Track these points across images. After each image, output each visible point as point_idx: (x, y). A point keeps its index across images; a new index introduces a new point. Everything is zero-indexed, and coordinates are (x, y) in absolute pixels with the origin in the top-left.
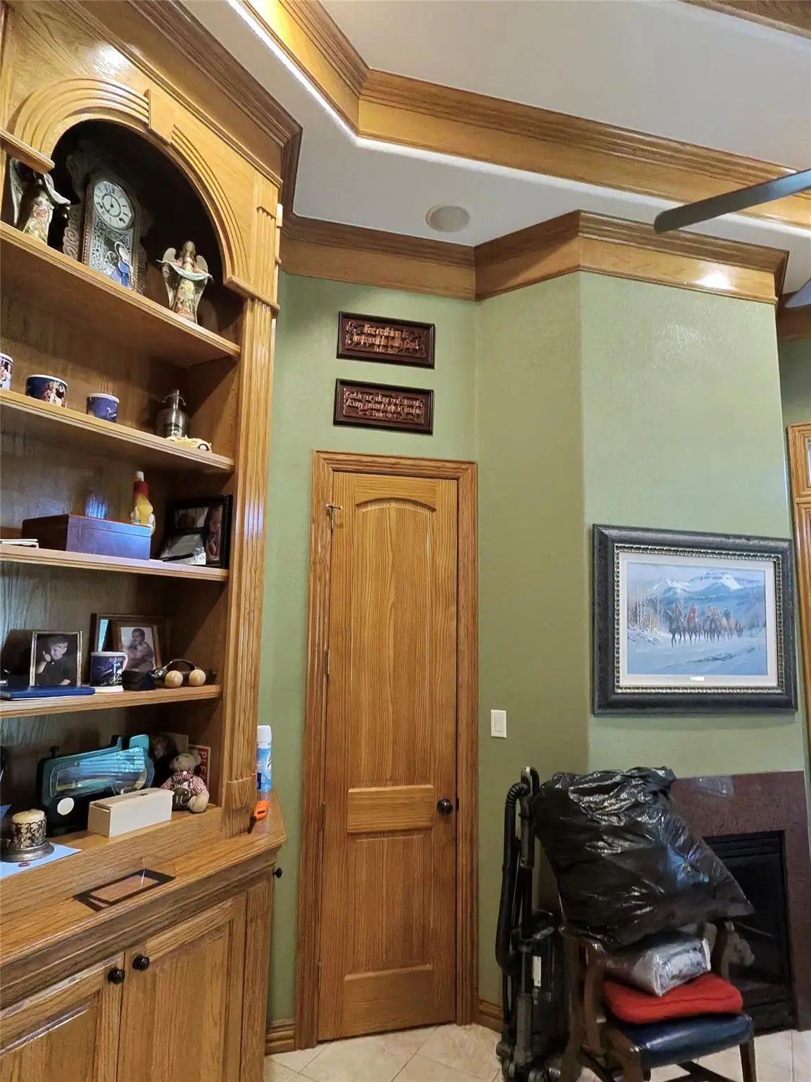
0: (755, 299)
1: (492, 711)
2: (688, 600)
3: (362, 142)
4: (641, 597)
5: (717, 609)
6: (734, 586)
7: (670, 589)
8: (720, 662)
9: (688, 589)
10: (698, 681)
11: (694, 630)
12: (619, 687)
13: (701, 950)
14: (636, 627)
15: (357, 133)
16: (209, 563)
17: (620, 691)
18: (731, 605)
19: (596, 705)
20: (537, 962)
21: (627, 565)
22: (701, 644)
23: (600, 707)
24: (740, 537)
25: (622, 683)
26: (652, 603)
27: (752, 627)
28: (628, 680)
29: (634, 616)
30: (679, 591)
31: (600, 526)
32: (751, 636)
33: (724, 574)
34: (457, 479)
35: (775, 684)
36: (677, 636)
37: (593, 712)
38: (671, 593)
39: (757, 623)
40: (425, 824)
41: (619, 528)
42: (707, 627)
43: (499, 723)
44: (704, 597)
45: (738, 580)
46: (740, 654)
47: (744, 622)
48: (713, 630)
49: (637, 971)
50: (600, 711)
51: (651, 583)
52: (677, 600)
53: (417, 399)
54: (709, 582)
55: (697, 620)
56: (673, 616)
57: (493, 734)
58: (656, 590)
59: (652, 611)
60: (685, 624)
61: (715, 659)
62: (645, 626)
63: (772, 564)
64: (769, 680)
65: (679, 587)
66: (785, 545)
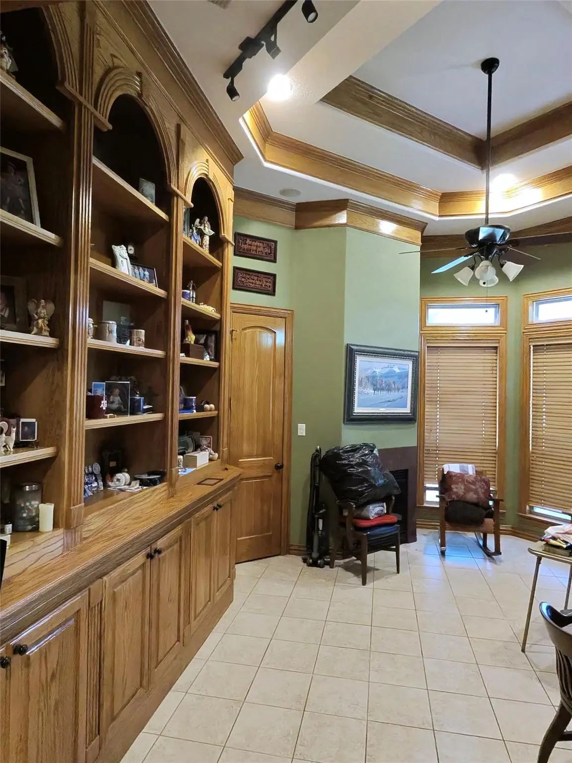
0: (413, 243)
1: (299, 425)
2: (381, 376)
3: (267, 165)
4: (363, 376)
5: (391, 380)
6: (398, 371)
7: (375, 372)
8: (391, 403)
9: (381, 372)
10: (382, 410)
11: (382, 389)
12: (354, 413)
13: (383, 506)
14: (361, 388)
15: (265, 160)
16: (211, 360)
17: (354, 414)
18: (395, 379)
19: (345, 420)
20: (321, 521)
21: (360, 361)
22: (384, 395)
23: (347, 421)
24: (401, 350)
25: (355, 411)
26: (368, 378)
27: (403, 388)
28: (358, 410)
29: (360, 384)
30: (377, 373)
31: (350, 344)
32: (402, 392)
33: (394, 366)
34: (285, 318)
35: (409, 412)
36: (376, 392)
37: (344, 422)
38: (375, 373)
39: (404, 387)
40: (269, 474)
41: (357, 345)
42: (387, 388)
43: (302, 429)
44: (387, 376)
45: (399, 368)
46: (398, 399)
47: (400, 387)
48: (389, 390)
49: (364, 513)
50: (348, 422)
51: (367, 370)
52: (377, 376)
53: (269, 278)
54: (387, 370)
55: (383, 385)
56: (375, 383)
57: (299, 434)
58: (369, 372)
59: (367, 381)
60: (379, 387)
61: (389, 401)
62: (364, 388)
63: (412, 362)
64: (407, 410)
65: (378, 371)
66: (417, 354)
